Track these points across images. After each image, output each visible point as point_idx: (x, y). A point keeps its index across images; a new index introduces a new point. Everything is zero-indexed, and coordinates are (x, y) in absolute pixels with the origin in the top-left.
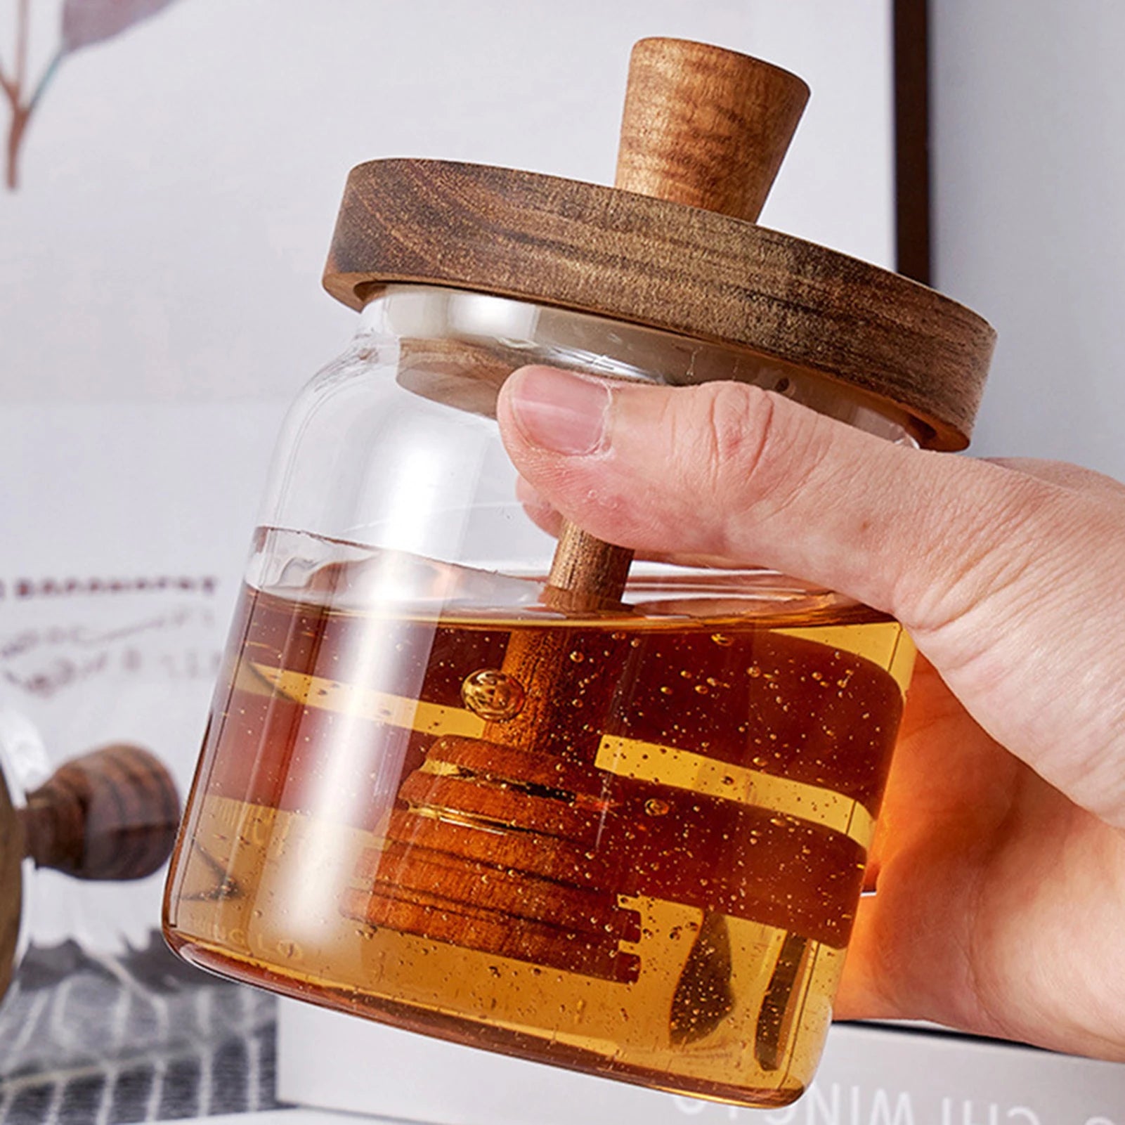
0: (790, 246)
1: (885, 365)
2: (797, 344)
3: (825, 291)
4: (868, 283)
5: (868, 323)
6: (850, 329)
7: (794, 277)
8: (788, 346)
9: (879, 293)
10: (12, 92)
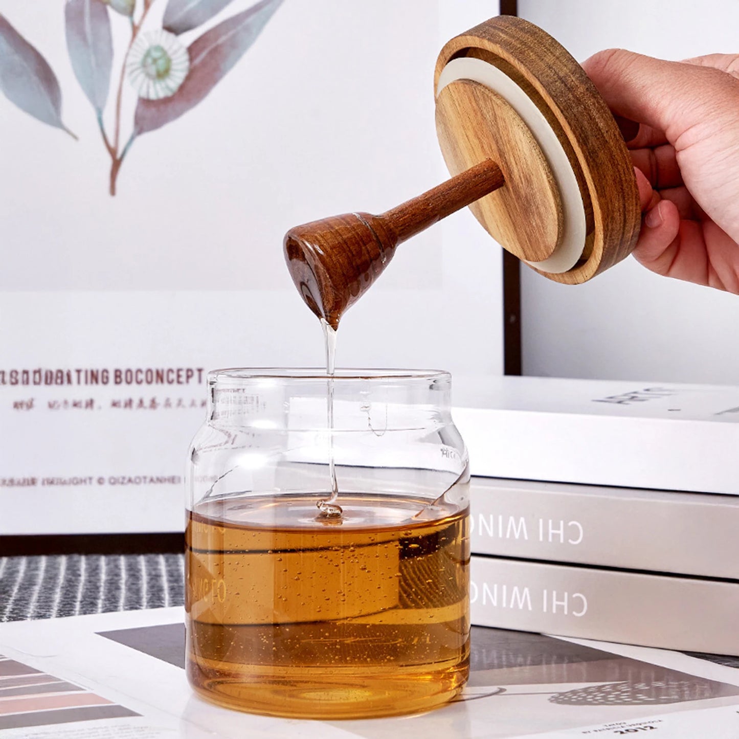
0: (577, 66)
1: (582, 128)
2: (554, 92)
3: (577, 86)
4: (595, 98)
5: (585, 108)
6: (577, 104)
7: (570, 74)
8: (551, 89)
9: (596, 105)
10: (112, 152)
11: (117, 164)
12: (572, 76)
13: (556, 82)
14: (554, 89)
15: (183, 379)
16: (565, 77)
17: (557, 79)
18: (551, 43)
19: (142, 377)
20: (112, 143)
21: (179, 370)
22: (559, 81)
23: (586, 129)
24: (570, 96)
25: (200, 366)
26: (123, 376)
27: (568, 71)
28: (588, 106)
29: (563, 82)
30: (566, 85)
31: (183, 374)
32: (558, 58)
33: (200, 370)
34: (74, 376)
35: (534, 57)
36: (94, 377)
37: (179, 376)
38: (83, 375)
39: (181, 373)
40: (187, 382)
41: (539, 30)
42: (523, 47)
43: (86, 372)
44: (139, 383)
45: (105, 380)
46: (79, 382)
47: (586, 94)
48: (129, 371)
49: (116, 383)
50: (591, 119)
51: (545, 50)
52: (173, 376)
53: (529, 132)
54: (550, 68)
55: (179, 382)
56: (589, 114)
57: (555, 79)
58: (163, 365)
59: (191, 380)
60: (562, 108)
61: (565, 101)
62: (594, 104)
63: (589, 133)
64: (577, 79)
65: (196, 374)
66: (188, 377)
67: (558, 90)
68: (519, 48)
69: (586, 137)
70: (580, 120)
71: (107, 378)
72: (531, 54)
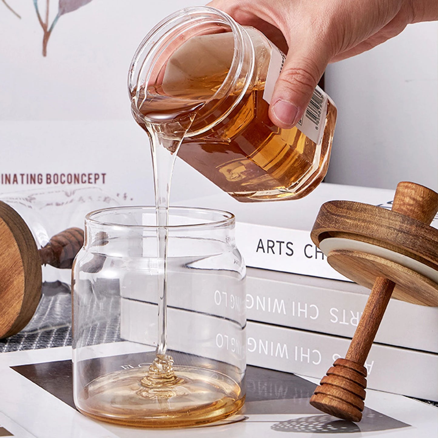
2: (401, 241)
10: (44, 26)
11: (47, 35)
12: (403, 224)
13: (398, 234)
14: (400, 239)
15: (92, 180)
16: (401, 228)
17: (397, 233)
18: (379, 211)
19: (64, 179)
20: (44, 21)
21: (89, 175)
22: (399, 233)
23: (430, 249)
24: (411, 237)
25: (104, 172)
26: (52, 178)
27: (400, 223)
28: (423, 235)
29: (401, 232)
30: (404, 233)
31: (92, 177)
32: (389, 219)
33: (104, 175)
34: (19, 178)
35: (376, 227)
36: (32, 179)
37: (89, 179)
38: (25, 177)
39: (91, 176)
40: (95, 182)
41: (367, 206)
42: (366, 224)
43: (27, 175)
44: (63, 183)
45: (40, 181)
46: (22, 183)
47: (417, 229)
48: (56, 174)
49: (47, 183)
50: (429, 241)
51: (379, 218)
52: (86, 179)
53: (400, 266)
54: (389, 228)
55: (89, 182)
56: (426, 239)
57: (396, 233)
58: (79, 171)
59: (97, 181)
60: (411, 247)
61: (410, 242)
62: (425, 231)
63: (434, 249)
64: (407, 224)
65: (101, 177)
66: (96, 179)
67: (402, 239)
68: (364, 226)
69: (433, 253)
70: (424, 246)
71: (41, 179)
72: (373, 226)
